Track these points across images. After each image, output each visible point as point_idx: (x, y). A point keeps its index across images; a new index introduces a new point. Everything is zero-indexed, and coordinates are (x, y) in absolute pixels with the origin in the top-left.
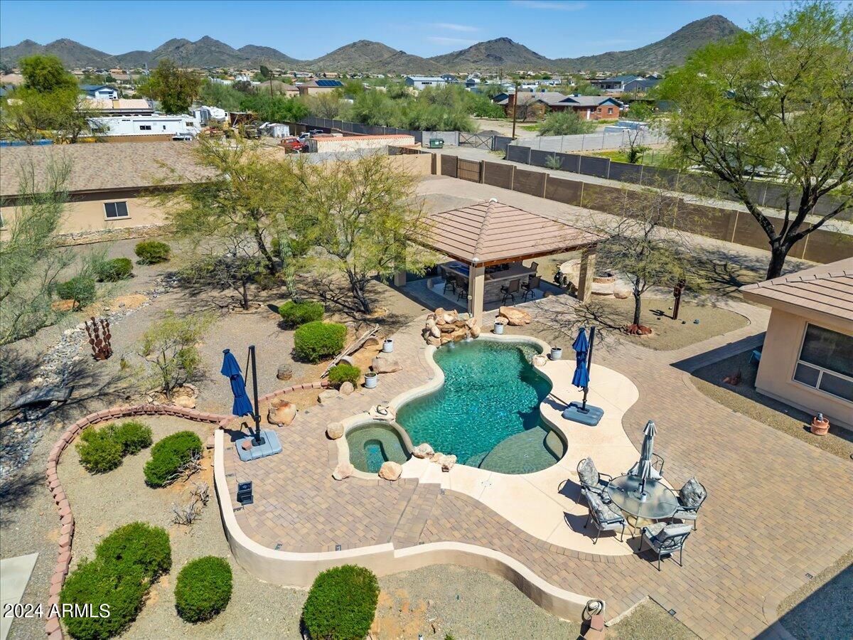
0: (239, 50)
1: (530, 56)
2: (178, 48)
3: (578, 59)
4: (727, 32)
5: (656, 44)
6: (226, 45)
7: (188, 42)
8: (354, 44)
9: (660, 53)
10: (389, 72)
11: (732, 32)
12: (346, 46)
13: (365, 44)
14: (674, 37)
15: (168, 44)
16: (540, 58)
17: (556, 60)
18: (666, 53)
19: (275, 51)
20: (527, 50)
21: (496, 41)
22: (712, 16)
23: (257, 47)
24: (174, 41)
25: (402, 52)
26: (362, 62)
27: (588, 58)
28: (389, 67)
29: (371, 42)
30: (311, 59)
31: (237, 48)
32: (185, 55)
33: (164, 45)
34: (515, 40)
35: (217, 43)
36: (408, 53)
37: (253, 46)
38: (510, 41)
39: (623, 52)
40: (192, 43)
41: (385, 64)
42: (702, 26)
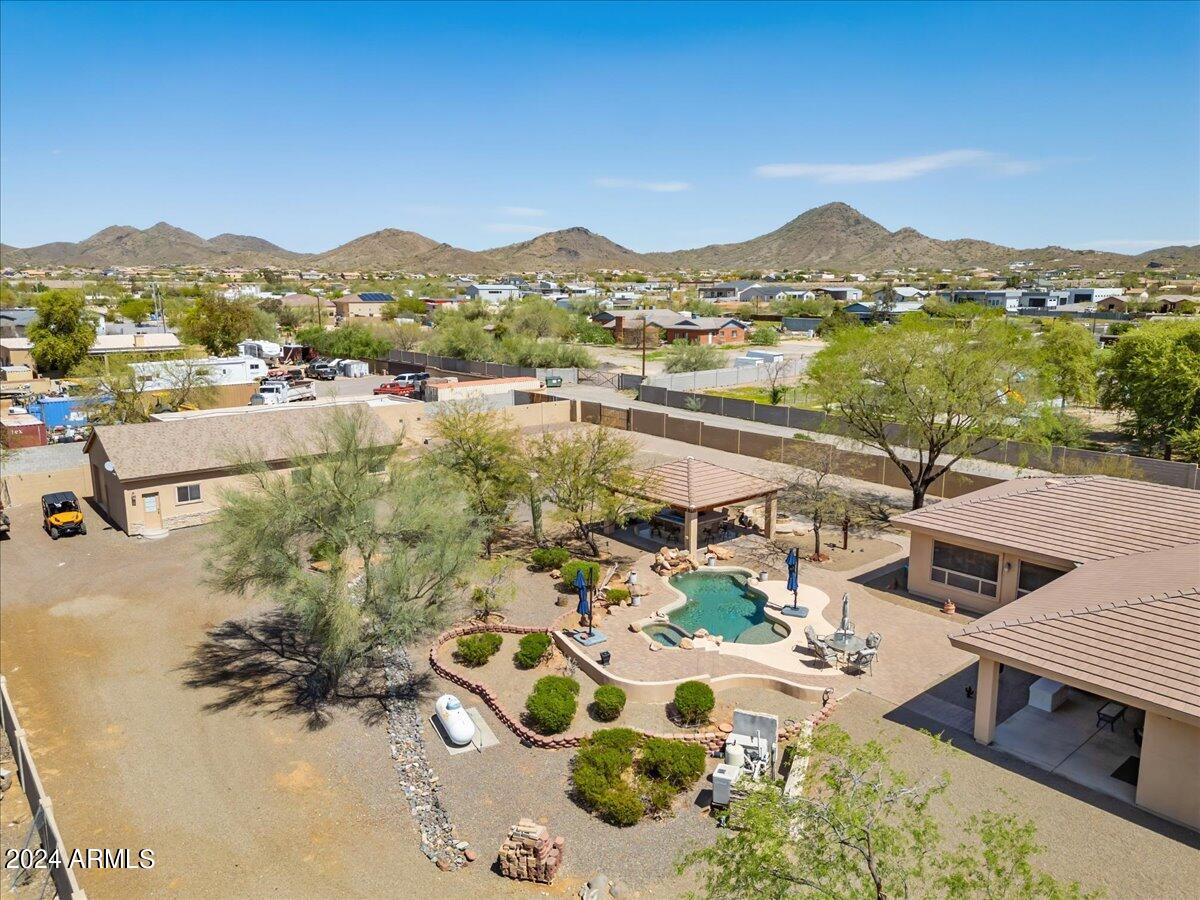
0: (211, 241)
1: (613, 250)
2: (120, 238)
3: (674, 254)
4: (852, 221)
5: (769, 236)
6: (191, 234)
7: (135, 230)
8: (378, 233)
9: (775, 246)
10: (429, 270)
11: (858, 222)
12: (367, 236)
13: (393, 234)
14: (789, 227)
15: (104, 233)
16: (626, 252)
17: (647, 254)
18: (781, 247)
19: (265, 243)
20: (609, 242)
21: (568, 231)
22: (834, 203)
23: (238, 237)
24: (113, 229)
25: (446, 245)
26: (389, 258)
27: (687, 252)
28: (429, 264)
29: (401, 232)
30: (317, 252)
31: (207, 238)
32: (130, 248)
33: (98, 235)
34: (593, 230)
35: (178, 232)
36: (454, 246)
37: (232, 236)
38: (586, 232)
39: (730, 245)
40: (142, 232)
41: (423, 260)
42: (822, 214)
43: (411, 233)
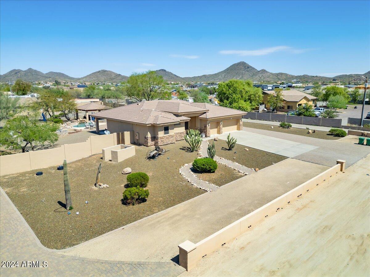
0: (46, 74)
1: (174, 77)
2: (16, 73)
3: (193, 77)
4: (246, 67)
5: (222, 72)
6: (40, 72)
7: (21, 71)
8: (99, 71)
9: (223, 75)
10: (114, 82)
11: (248, 68)
12: (96, 72)
13: (104, 71)
14: (228, 69)
15: (11, 72)
16: (177, 77)
17: (184, 78)
18: (225, 75)
19: (63, 74)
20: (172, 74)
21: (159, 70)
22: (241, 62)
23: (55, 73)
24: (14, 70)
25: (120, 75)
26: (103, 79)
27: (197, 77)
28: (114, 80)
29: (107, 71)
30: (80, 77)
32: (19, 76)
33: (9, 72)
34: (167, 70)
35: (35, 71)
36: (122, 75)
37: (53, 72)
38: (165, 71)
39: (210, 75)
40: (23, 71)
41: (112, 79)
42: (237, 65)
43: (110, 71)
